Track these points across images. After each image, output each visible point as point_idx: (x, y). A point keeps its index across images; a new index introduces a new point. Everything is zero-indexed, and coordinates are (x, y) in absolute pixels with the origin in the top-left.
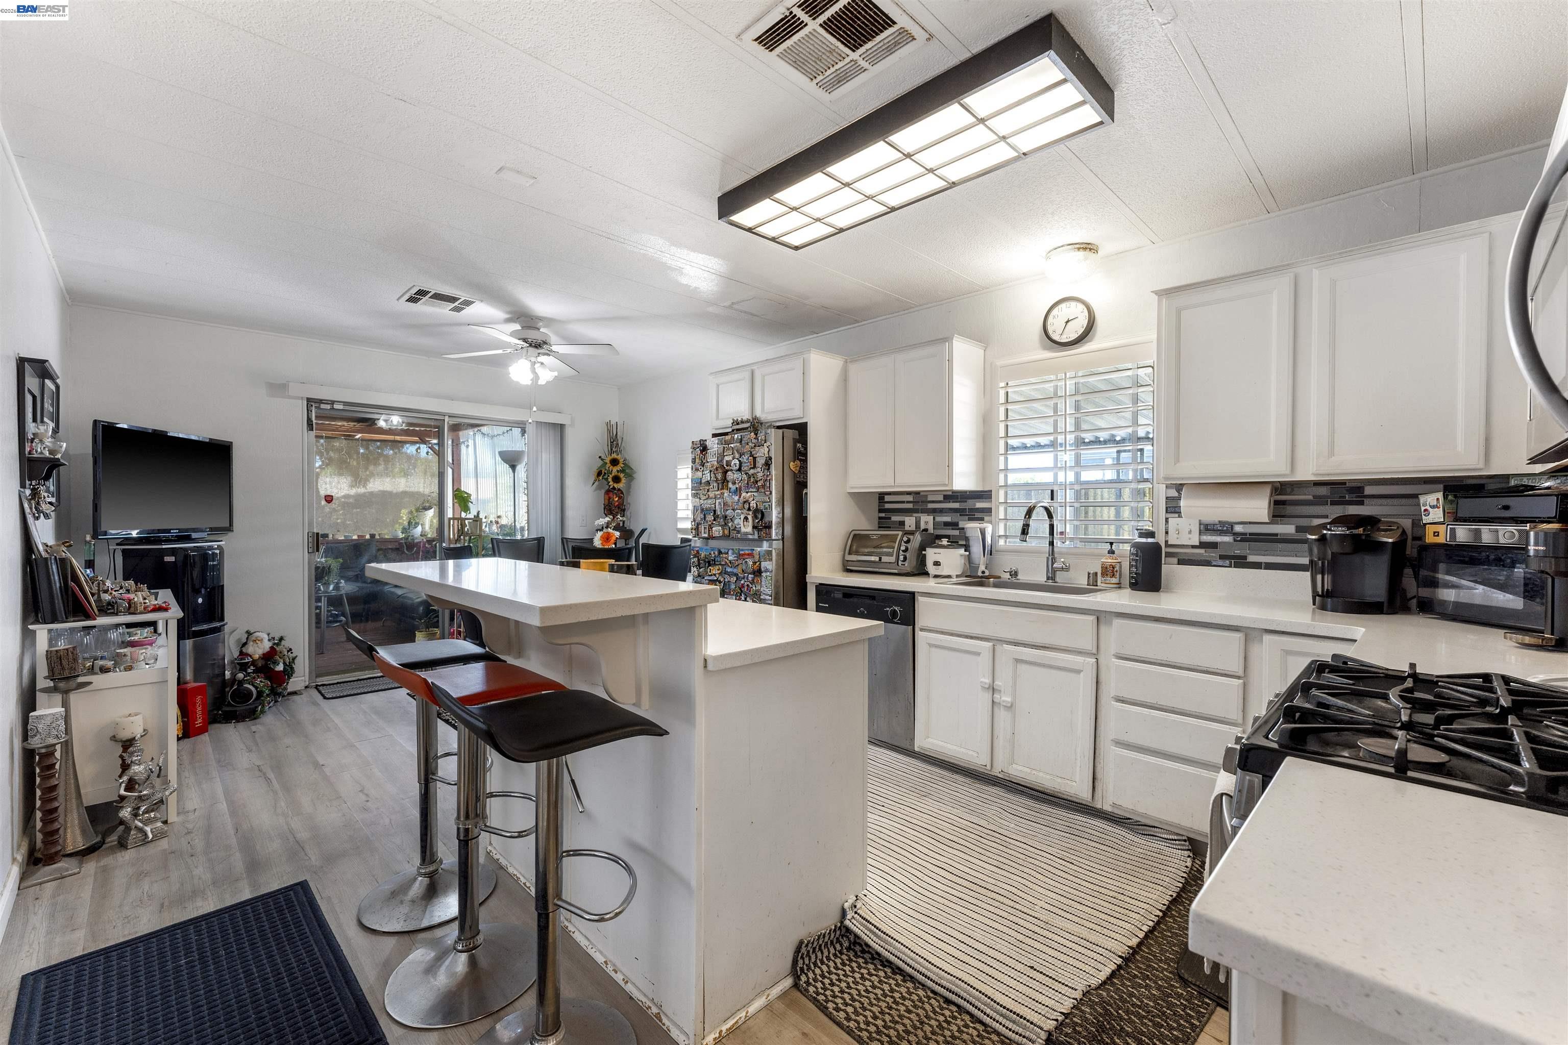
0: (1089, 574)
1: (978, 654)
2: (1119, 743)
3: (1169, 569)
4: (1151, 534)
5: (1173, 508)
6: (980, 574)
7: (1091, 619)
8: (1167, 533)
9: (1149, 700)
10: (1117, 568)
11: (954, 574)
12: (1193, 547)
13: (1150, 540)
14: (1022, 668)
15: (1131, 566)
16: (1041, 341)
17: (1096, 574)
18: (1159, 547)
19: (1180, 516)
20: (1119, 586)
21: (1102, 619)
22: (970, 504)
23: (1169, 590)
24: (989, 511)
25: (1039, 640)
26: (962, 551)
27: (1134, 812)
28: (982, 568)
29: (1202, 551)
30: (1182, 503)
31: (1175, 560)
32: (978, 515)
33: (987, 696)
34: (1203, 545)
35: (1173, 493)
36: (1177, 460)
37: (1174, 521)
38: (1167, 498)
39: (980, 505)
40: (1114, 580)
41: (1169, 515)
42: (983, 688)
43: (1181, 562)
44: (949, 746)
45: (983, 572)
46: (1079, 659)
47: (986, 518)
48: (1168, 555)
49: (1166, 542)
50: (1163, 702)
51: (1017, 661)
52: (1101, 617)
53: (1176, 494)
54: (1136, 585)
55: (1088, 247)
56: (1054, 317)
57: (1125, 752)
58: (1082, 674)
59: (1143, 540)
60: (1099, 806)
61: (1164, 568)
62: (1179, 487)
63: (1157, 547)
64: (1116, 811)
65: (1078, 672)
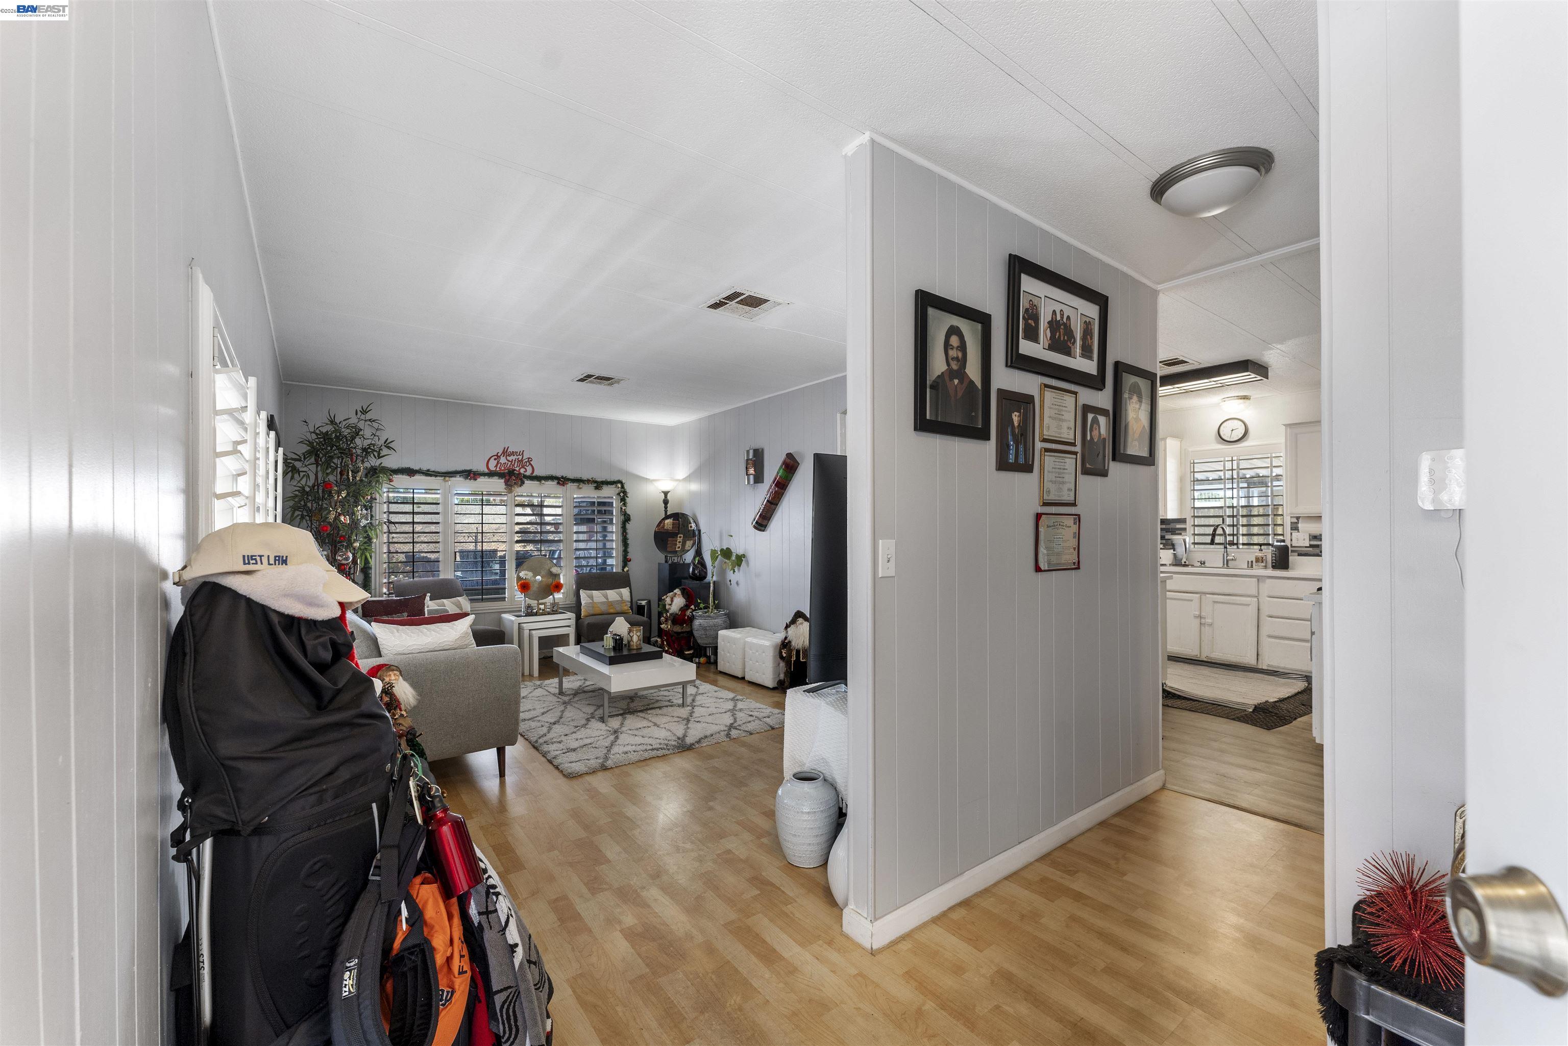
0: (1248, 562)
1: (1192, 600)
2: (1270, 636)
3: (1293, 558)
4: (1283, 541)
5: (1295, 527)
6: (1183, 563)
7: (1255, 580)
8: (1291, 540)
9: (1286, 615)
10: (1264, 558)
11: (1168, 563)
12: (1306, 547)
13: (1282, 544)
14: (1217, 606)
15: (1272, 557)
16: (1216, 439)
17: (1252, 562)
18: (1288, 547)
19: (1299, 532)
20: (1266, 567)
21: (1260, 580)
22: (1172, 526)
23: (1293, 569)
24: (1185, 529)
25: (1227, 592)
26: (1172, 551)
27: (1278, 667)
28: (1184, 560)
29: (1311, 549)
30: (1300, 525)
31: (1297, 554)
32: (1177, 532)
33: (1198, 621)
34: (1311, 546)
35: (1295, 520)
36: (1297, 505)
37: (1295, 534)
38: (1291, 523)
39: (1178, 526)
40: (1263, 564)
41: (1292, 531)
42: (1195, 617)
43: (1300, 555)
44: (1175, 648)
45: (1185, 562)
46: (1249, 599)
47: (1183, 534)
48: (1292, 551)
49: (1291, 545)
50: (1291, 615)
51: (1215, 602)
52: (1259, 579)
53: (1296, 521)
54: (1274, 567)
55: (1245, 398)
56: (1224, 427)
57: (1273, 640)
58: (1250, 606)
59: (1279, 544)
60: (1260, 667)
61: (1291, 558)
62: (1298, 518)
63: (1286, 547)
64: (1269, 668)
65: (1248, 605)
